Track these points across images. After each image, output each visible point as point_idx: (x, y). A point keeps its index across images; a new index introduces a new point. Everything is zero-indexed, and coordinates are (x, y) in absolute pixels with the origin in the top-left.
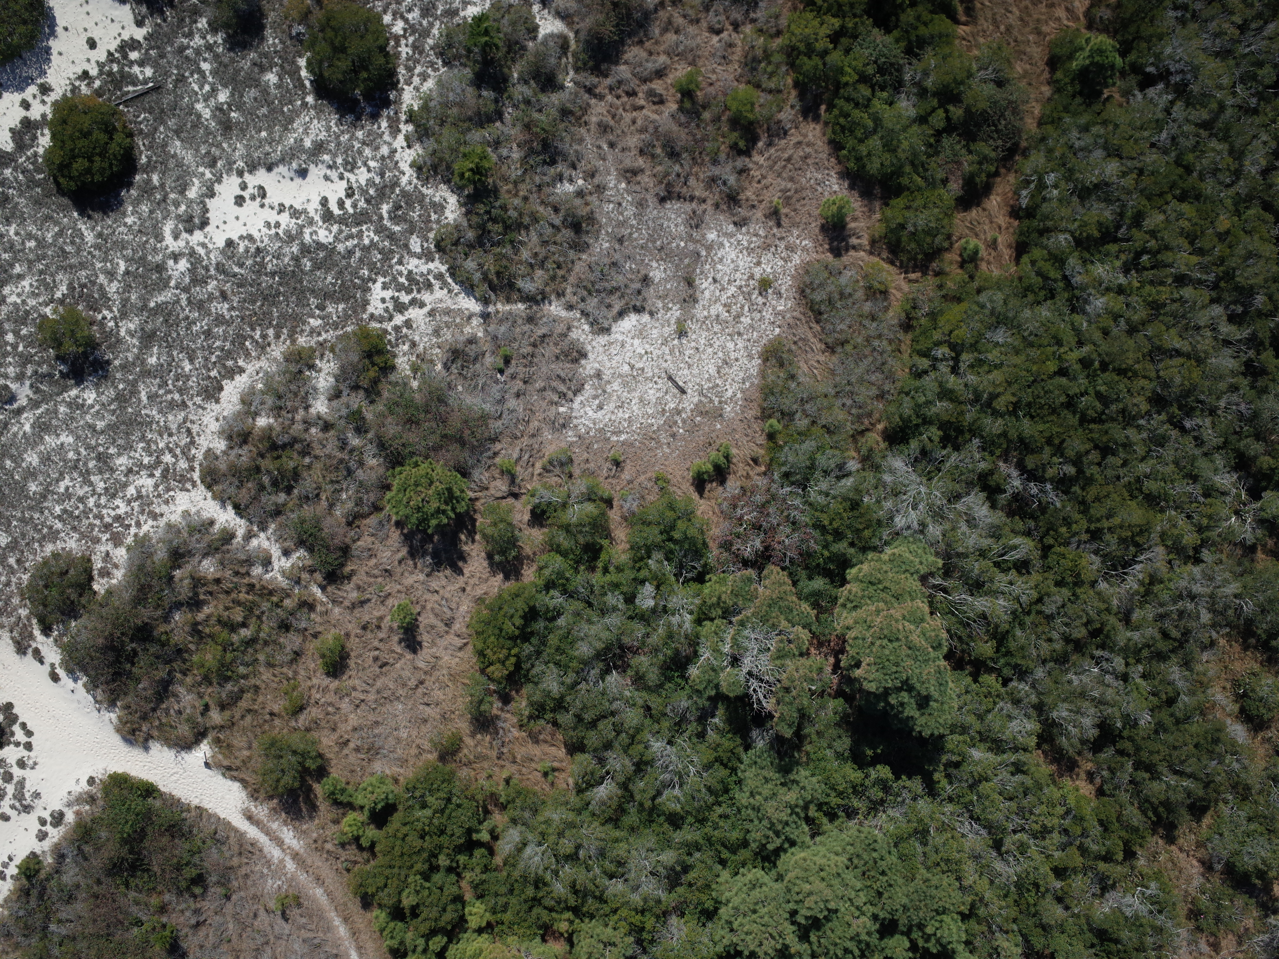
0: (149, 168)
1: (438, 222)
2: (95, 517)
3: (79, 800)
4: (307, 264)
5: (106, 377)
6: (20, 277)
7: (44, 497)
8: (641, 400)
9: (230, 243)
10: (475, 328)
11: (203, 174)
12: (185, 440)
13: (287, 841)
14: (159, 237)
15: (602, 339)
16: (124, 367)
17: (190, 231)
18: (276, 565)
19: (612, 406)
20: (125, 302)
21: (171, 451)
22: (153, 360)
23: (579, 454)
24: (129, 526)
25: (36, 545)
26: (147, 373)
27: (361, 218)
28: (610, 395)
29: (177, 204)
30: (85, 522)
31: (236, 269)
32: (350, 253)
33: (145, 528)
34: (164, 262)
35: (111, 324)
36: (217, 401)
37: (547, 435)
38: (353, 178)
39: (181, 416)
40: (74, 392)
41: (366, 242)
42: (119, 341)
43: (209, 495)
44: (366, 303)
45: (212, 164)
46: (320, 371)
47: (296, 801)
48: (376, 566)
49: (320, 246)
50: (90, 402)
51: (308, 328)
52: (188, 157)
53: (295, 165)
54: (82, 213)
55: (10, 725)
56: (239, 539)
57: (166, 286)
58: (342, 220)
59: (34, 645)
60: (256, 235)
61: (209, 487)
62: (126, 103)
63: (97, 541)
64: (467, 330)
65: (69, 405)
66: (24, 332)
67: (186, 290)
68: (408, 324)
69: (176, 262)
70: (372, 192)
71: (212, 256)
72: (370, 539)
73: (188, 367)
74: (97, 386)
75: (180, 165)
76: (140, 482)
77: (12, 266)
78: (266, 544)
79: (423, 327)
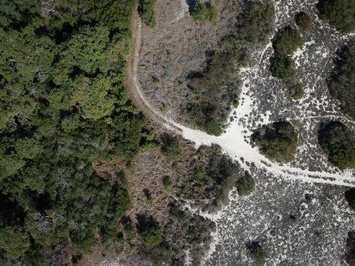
2: (241, 206)
3: (227, 126)
5: (247, 244)
7: (256, 208)
12: (222, 232)
13: (168, 125)
16: (244, 248)
18: (189, 205)
21: (225, 229)
22: (236, 252)
24: (231, 207)
25: (255, 194)
26: (237, 248)
30: (243, 204)
33: (227, 207)
35: (250, 259)
36: (216, 245)
37: (125, 257)
39: (225, 239)
40: (255, 238)
42: (247, 255)
43: (212, 220)
46: (190, 261)
48: (162, 210)
50: (250, 236)
55: (251, 142)
56: (200, 210)
59: (249, 167)
61: (212, 222)
63: (239, 200)
65: (256, 234)
66: (272, 252)
72: (166, 217)
74: (250, 241)
76: (231, 218)
78: (193, 210)
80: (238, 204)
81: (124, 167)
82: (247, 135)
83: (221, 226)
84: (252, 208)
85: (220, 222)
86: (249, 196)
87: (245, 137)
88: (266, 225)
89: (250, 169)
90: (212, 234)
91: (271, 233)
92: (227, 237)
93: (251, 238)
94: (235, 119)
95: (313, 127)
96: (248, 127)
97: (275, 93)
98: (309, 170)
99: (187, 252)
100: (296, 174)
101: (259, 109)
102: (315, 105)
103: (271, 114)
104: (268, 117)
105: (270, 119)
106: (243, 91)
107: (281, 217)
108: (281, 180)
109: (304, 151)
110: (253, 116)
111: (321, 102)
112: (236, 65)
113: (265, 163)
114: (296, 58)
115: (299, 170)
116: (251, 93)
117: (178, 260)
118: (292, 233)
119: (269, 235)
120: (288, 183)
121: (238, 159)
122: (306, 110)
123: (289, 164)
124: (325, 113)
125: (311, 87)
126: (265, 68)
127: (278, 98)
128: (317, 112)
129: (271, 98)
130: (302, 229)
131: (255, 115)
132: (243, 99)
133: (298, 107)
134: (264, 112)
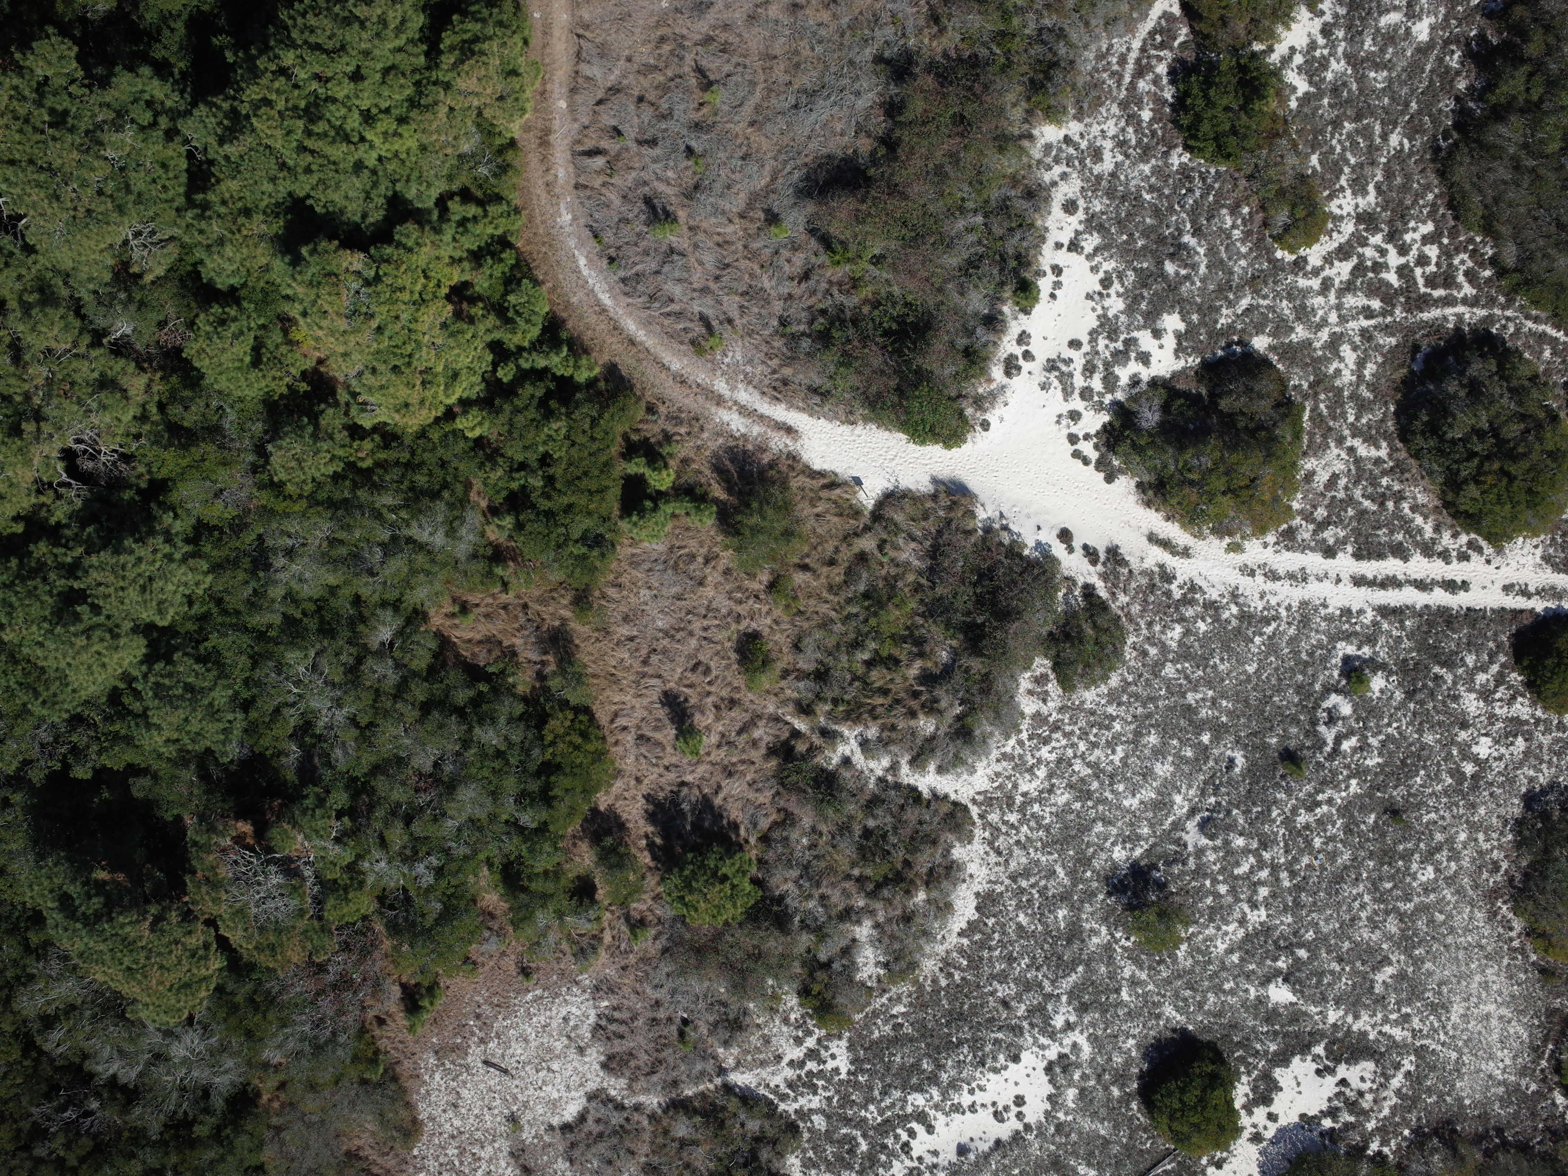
0: (1125, 1100)
1: (804, 1151)
2: (1072, 733)
3: (993, 397)
4: (926, 1065)
5: (1107, 878)
6: (1230, 951)
7: (1138, 734)
8: (526, 1040)
9: (1016, 1059)
10: (729, 1056)
11: (1066, 1114)
12: (1001, 842)
13: (735, 416)
14: (1093, 1039)
15: (591, 1086)
16: (1093, 894)
17: (1062, 1056)
18: (854, 744)
19: (554, 1024)
20: (1110, 961)
21: (1012, 826)
22: (1061, 913)
23: (569, 963)
24: (1030, 738)
25: (1130, 679)
26: (1065, 897)
27: (887, 1127)
28: (560, 1034)
29: (1085, 1077)
30: (1082, 723)
31: (1000, 1035)
32: (885, 1093)
33: (1012, 742)
34: (1080, 1017)
35: (1118, 935)
36: (977, 894)
37: (611, 972)
38: (908, 1163)
39: (1013, 865)
40: (1138, 852)
41: (872, 1108)
42: (1105, 920)
43: (953, 797)
44: (851, 1048)
45: (1059, 1127)
46: (877, 964)
47: (741, 472)
48: (743, 774)
49: (919, 1089)
50: (1117, 848)
51: (905, 1000)
52: (1087, 1124)
53: (972, 1157)
54: (1184, 1031)
55: (1102, 456)
56: (904, 762)
57: (1071, 994)
58: (904, 1119)
59: (1100, 568)
60: (991, 1076)
61: (956, 804)
62: (1168, 1153)
63: (1061, 710)
64: (735, 1051)
65: (1139, 838)
66: (1209, 901)
67: (1048, 997)
68: (799, 1041)
69: (1067, 1023)
70: (883, 1158)
71: (1030, 1040)
72: (761, 800)
73: (1022, 918)
74: (1115, 866)
75: (1094, 1115)
76: (1034, 784)
77: (1242, 959)
78: (872, 764)
79: (783, 1042)
80: (1056, 727)
81: (566, 613)
82: (1079, 429)
83: (994, 817)
84: (1117, 737)
85: (987, 801)
86: (1103, 689)
87: (1073, 439)
88: (1178, 799)
89: (1104, 577)
90: (958, 852)
91: (1203, 827)
92: (1019, 860)
93: (1119, 854)
94: (1026, 366)
95: (1370, 369)
96: (1086, 394)
97: (1197, 232)
98: (1358, 556)
99: (864, 931)
100: (1299, 577)
101: (1130, 310)
102: (1378, 267)
103: (1182, 327)
104: (1170, 341)
105: (1179, 351)
106: (1053, 236)
107: (1240, 761)
108: (1234, 609)
109: (1334, 478)
110: (1102, 342)
111: (1403, 250)
112: (1017, 114)
113: (1166, 544)
114: (1286, 60)
115: (1314, 561)
116: (1091, 242)
117: (827, 966)
118: (1288, 822)
119: (1192, 836)
120: (1267, 621)
121: (1049, 537)
122: (1341, 293)
123: (1271, 538)
124: (1424, 302)
125: (1359, 186)
126: (1146, 115)
127: (1212, 251)
128: (1388, 296)
129: (1179, 252)
130: (1330, 801)
131: (1113, 335)
132: (1057, 270)
133: (1302, 283)
134: (1151, 321)
